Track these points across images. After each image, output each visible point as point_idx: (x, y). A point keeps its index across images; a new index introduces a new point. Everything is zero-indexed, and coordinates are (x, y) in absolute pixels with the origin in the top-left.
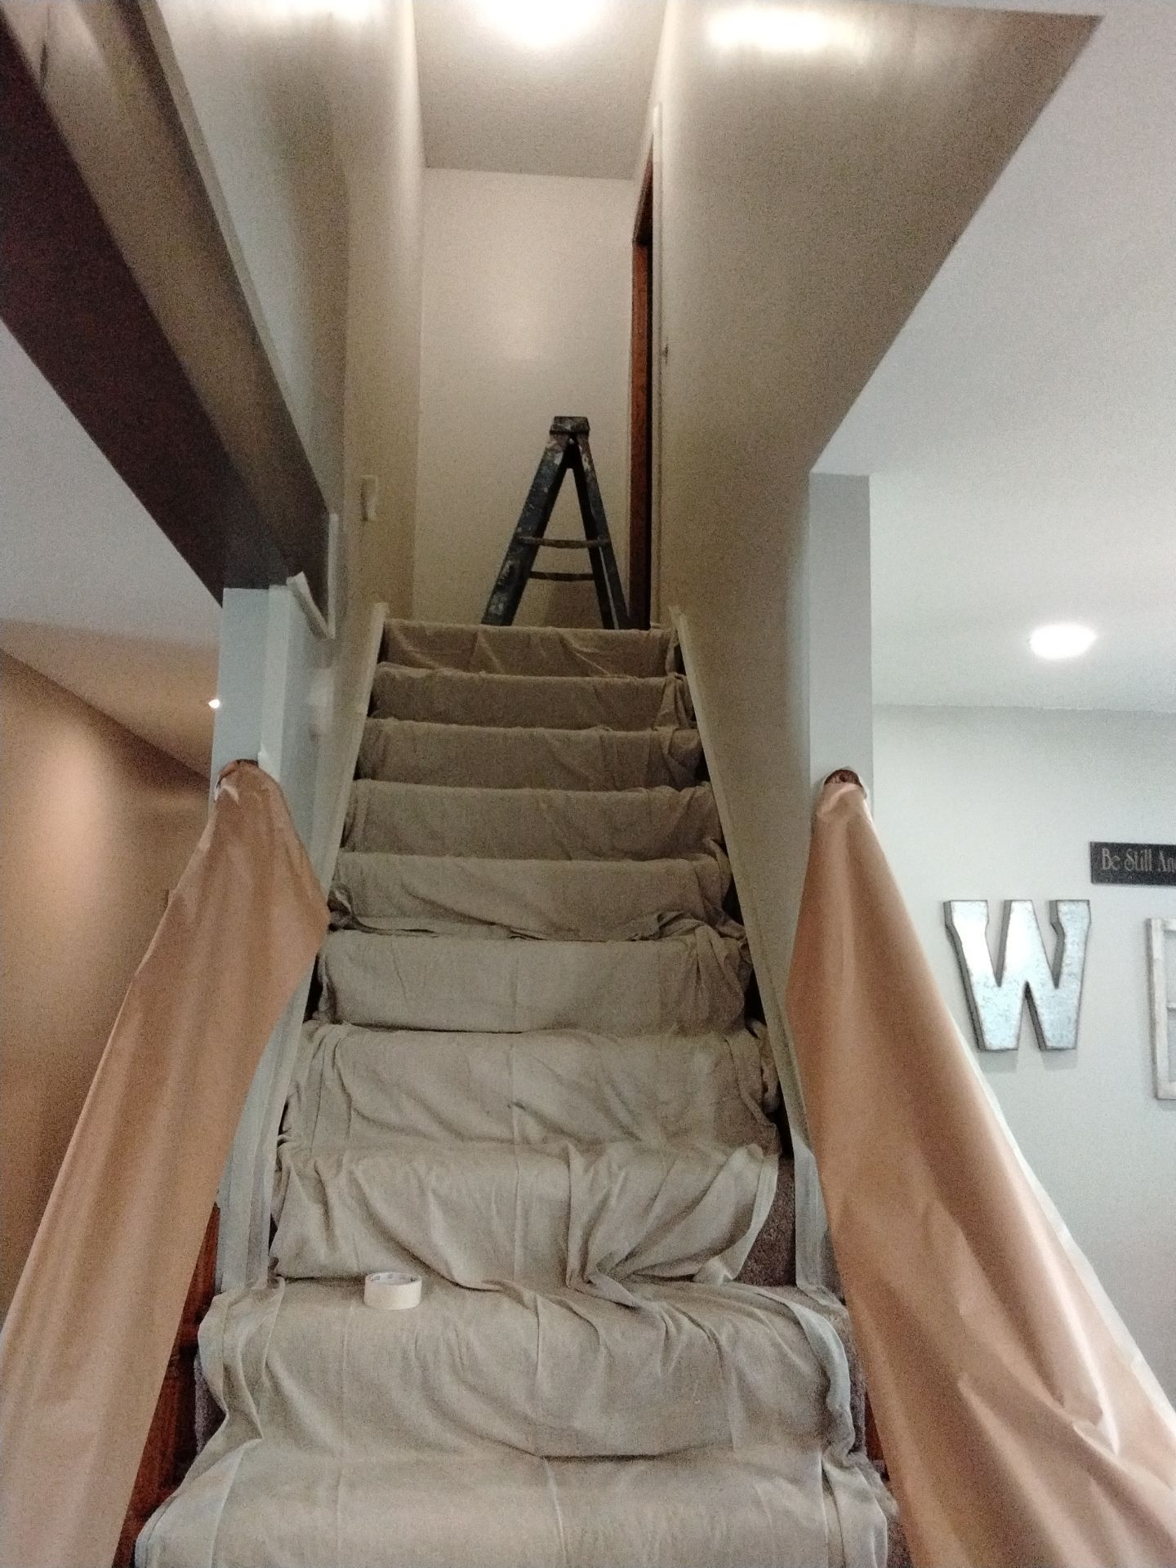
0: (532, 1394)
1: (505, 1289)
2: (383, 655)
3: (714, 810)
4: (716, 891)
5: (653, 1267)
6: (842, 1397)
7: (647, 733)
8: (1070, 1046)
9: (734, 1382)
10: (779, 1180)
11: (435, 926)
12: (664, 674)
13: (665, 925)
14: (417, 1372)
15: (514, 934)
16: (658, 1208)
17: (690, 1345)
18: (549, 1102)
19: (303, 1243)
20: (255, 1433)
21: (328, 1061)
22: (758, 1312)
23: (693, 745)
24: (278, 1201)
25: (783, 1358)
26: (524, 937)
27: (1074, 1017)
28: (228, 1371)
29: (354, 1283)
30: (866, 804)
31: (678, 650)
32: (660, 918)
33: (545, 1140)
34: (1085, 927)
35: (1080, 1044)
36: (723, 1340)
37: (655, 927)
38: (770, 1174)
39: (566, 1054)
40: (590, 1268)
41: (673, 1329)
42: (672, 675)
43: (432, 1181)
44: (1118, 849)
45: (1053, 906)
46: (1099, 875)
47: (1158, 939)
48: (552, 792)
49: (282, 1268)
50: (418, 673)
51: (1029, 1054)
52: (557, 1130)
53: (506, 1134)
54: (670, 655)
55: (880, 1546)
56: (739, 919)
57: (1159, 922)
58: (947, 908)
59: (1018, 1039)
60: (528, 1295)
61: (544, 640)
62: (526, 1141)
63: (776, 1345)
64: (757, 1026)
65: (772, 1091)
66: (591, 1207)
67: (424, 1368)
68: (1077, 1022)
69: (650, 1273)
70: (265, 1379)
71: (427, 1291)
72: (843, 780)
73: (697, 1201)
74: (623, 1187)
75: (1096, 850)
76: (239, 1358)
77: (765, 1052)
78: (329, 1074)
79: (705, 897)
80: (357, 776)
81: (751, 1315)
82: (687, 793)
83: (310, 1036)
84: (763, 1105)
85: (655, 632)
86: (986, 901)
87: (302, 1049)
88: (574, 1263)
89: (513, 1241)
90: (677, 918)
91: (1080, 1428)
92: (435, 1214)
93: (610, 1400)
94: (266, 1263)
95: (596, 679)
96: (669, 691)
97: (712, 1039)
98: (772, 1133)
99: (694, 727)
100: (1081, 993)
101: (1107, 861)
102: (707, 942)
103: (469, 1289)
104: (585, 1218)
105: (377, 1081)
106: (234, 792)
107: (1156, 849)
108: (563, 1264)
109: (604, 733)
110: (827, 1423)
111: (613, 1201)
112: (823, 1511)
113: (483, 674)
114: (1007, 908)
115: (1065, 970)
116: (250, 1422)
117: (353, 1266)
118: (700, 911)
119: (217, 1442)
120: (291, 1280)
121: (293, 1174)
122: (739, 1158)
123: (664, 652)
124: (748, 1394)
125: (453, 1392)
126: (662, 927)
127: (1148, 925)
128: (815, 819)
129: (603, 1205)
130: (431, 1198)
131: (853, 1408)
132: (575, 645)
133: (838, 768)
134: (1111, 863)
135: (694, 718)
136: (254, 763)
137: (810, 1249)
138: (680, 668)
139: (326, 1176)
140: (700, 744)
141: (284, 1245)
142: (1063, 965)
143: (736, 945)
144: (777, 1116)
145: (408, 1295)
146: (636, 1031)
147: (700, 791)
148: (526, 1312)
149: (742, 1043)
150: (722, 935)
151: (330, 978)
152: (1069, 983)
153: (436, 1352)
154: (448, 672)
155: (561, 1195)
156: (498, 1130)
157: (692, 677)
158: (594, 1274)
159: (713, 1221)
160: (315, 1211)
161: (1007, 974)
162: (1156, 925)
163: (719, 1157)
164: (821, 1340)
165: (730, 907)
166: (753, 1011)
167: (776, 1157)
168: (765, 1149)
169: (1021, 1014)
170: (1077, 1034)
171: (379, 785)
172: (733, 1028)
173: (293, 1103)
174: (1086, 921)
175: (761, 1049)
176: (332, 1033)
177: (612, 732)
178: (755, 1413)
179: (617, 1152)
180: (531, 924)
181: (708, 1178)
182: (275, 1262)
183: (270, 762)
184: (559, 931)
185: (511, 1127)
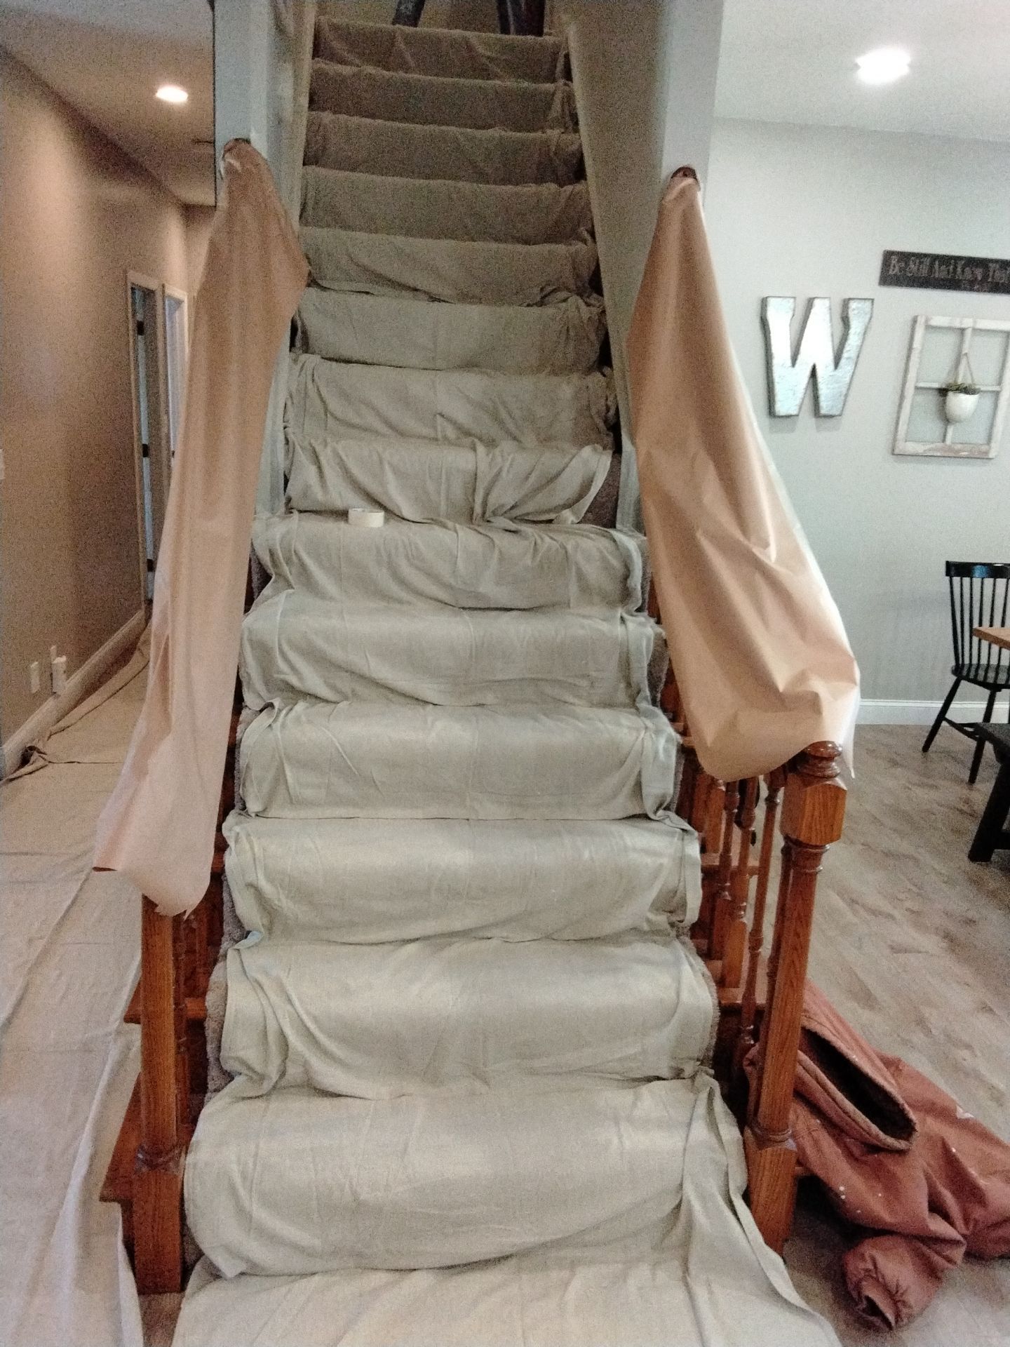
0: (454, 572)
1: (434, 521)
2: (316, 52)
3: (588, 204)
4: (586, 274)
5: (528, 514)
6: (636, 581)
7: (538, 135)
8: (837, 413)
9: (574, 569)
10: (611, 463)
11: (376, 289)
12: (554, 81)
13: (546, 296)
14: (385, 558)
15: (434, 299)
16: (532, 479)
17: (549, 549)
18: (462, 415)
19: (307, 487)
20: (290, 586)
21: (310, 377)
22: (592, 535)
23: (575, 147)
24: (288, 462)
25: (604, 559)
26: (439, 300)
27: (844, 391)
28: (272, 554)
29: (343, 515)
30: (700, 195)
31: (567, 56)
32: (542, 289)
33: (458, 438)
34: (867, 320)
35: (846, 412)
36: (569, 547)
37: (538, 299)
38: (606, 460)
39: (473, 383)
40: (487, 515)
41: (539, 541)
42: (561, 82)
43: (386, 456)
44: (905, 257)
45: (846, 304)
46: (888, 279)
47: (919, 332)
48: (460, 184)
49: (293, 503)
50: (346, 70)
51: (807, 420)
52: (468, 434)
53: (433, 435)
54: (561, 61)
55: (648, 645)
56: (600, 292)
57: (923, 320)
58: (764, 303)
59: (800, 408)
60: (450, 524)
61: (453, 43)
62: (445, 438)
63: (601, 552)
64: (607, 370)
65: (612, 412)
66: (489, 478)
67: (389, 556)
68: (846, 395)
69: (526, 518)
70: (294, 557)
71: (386, 520)
72: (685, 175)
73: (558, 475)
74: (511, 465)
75: (888, 256)
76: (278, 547)
77: (609, 386)
78: (310, 386)
79: (578, 276)
80: (304, 164)
81: (589, 538)
82: (569, 188)
83: (295, 361)
84: (606, 421)
85: (547, 39)
86: (795, 298)
87: (291, 369)
88: (478, 509)
89: (439, 493)
90: (554, 291)
91: (757, 551)
92: (390, 476)
93: (500, 580)
94: (283, 501)
95: (498, 82)
96: (559, 96)
97: (575, 377)
98: (609, 440)
99: (576, 131)
100: (853, 373)
101: (894, 266)
102: (576, 309)
103: (413, 522)
104: (486, 484)
105: (345, 396)
106: (237, 164)
107: (935, 258)
108: (472, 509)
109: (503, 133)
110: (626, 594)
111: (504, 474)
112: (619, 630)
113: (401, 74)
114: (810, 304)
115: (845, 355)
116: (287, 581)
117: (339, 504)
118: (573, 287)
119: (267, 591)
120: (300, 512)
121: (298, 447)
122: (587, 451)
123: (555, 60)
124: (581, 577)
125: (407, 571)
126: (543, 298)
127: (915, 321)
128: (661, 205)
129: (498, 474)
130: (387, 467)
131: (642, 588)
132: (481, 49)
133: (681, 166)
134: (897, 269)
135: (576, 123)
136: (248, 141)
137: (626, 506)
138: (568, 75)
139: (318, 449)
140: (581, 146)
141: (294, 489)
142: (845, 351)
143: (595, 310)
144: (614, 428)
145: (376, 519)
146: (521, 372)
147: (579, 187)
148: (450, 532)
149: (596, 379)
150: (588, 305)
151: (303, 323)
152: (846, 366)
153: (397, 548)
154: (370, 69)
155: (471, 467)
156: (426, 431)
157: (578, 84)
158: (490, 517)
159: (568, 486)
160: (313, 469)
161: (800, 358)
162: (921, 321)
163: (574, 451)
164: (628, 550)
165: (593, 284)
166: (604, 359)
167: (610, 452)
168: (604, 448)
169: (806, 389)
170: (844, 404)
171: (322, 171)
172: (589, 371)
173: (289, 403)
174: (868, 316)
175: (608, 384)
176: (311, 360)
177: (510, 133)
178: (585, 589)
179: (507, 445)
180: (446, 292)
181: (566, 460)
182: (289, 500)
183: (260, 142)
184: (465, 297)
185: (436, 430)
